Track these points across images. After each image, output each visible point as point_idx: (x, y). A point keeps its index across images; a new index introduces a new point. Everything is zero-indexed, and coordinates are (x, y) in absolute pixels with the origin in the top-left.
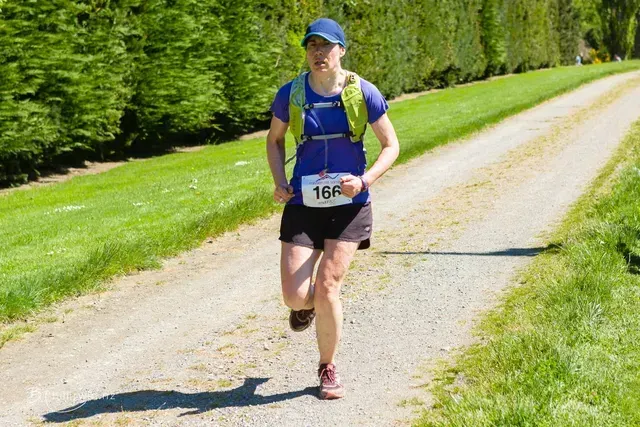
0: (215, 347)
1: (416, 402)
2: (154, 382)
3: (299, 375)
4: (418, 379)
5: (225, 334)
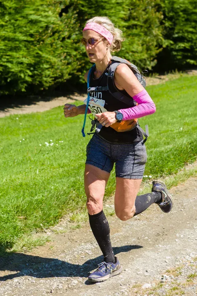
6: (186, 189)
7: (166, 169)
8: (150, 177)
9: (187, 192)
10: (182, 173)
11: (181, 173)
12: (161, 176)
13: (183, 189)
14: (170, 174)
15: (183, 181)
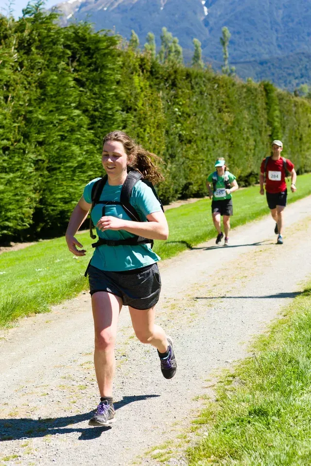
0: (79, 363)
1: (205, 398)
2: (36, 387)
3: (131, 381)
4: (208, 382)
5: (87, 354)
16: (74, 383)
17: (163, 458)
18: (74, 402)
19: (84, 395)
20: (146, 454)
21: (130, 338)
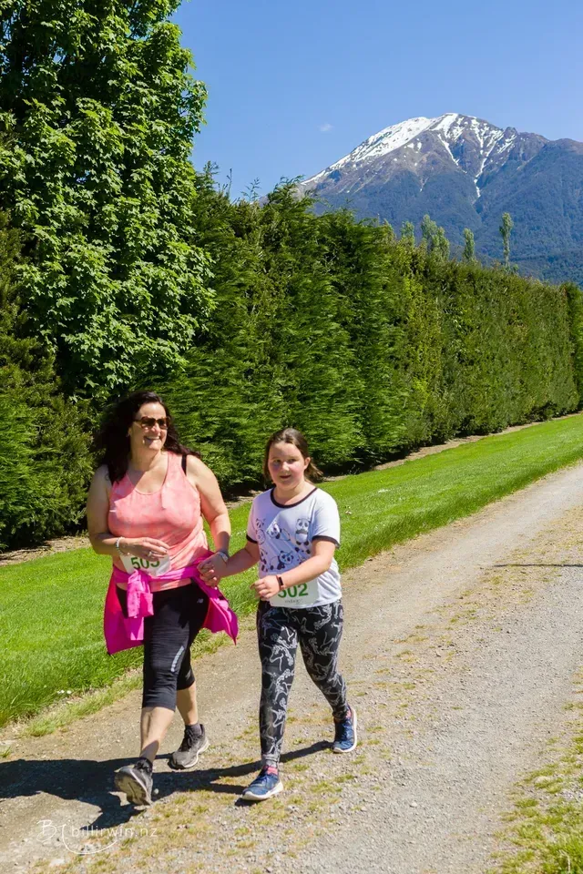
0: (395, 653)
4: (579, 685)
5: (400, 642)
6: (125, 709)
7: (94, 679)
8: (69, 692)
9: (128, 713)
10: (121, 683)
11: (118, 684)
12: (86, 691)
13: (121, 709)
14: (102, 686)
15: (122, 696)
16: (396, 679)
17: (552, 789)
18: (406, 706)
19: (415, 697)
20: (527, 781)
21: (452, 621)
